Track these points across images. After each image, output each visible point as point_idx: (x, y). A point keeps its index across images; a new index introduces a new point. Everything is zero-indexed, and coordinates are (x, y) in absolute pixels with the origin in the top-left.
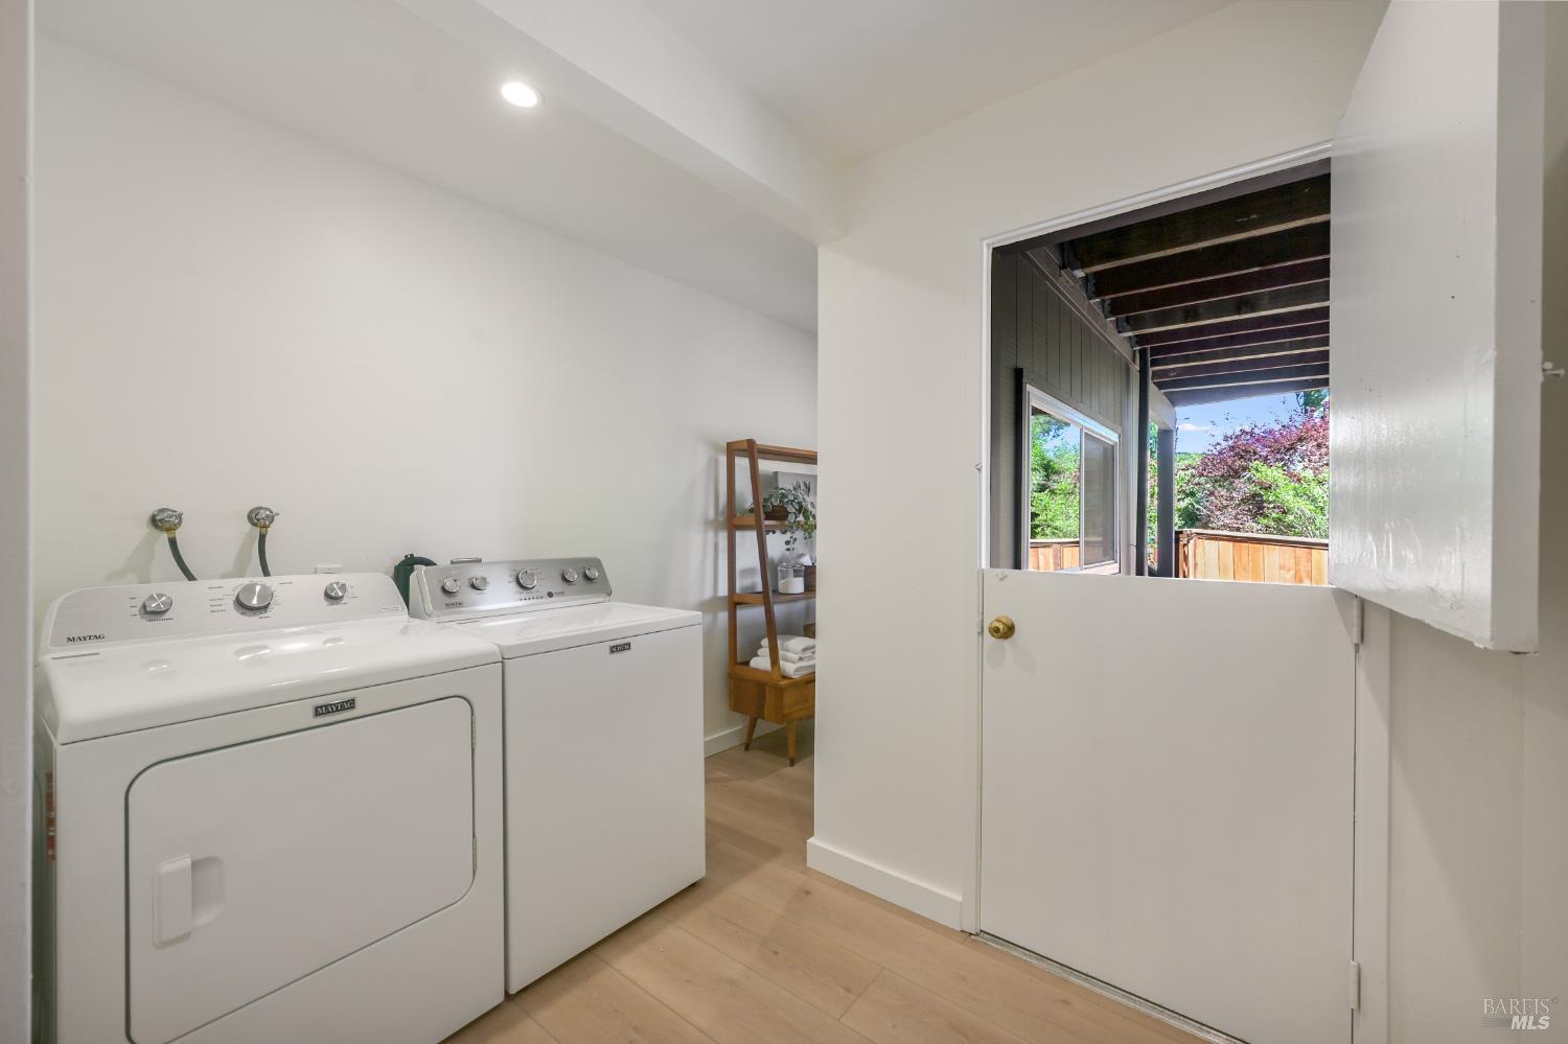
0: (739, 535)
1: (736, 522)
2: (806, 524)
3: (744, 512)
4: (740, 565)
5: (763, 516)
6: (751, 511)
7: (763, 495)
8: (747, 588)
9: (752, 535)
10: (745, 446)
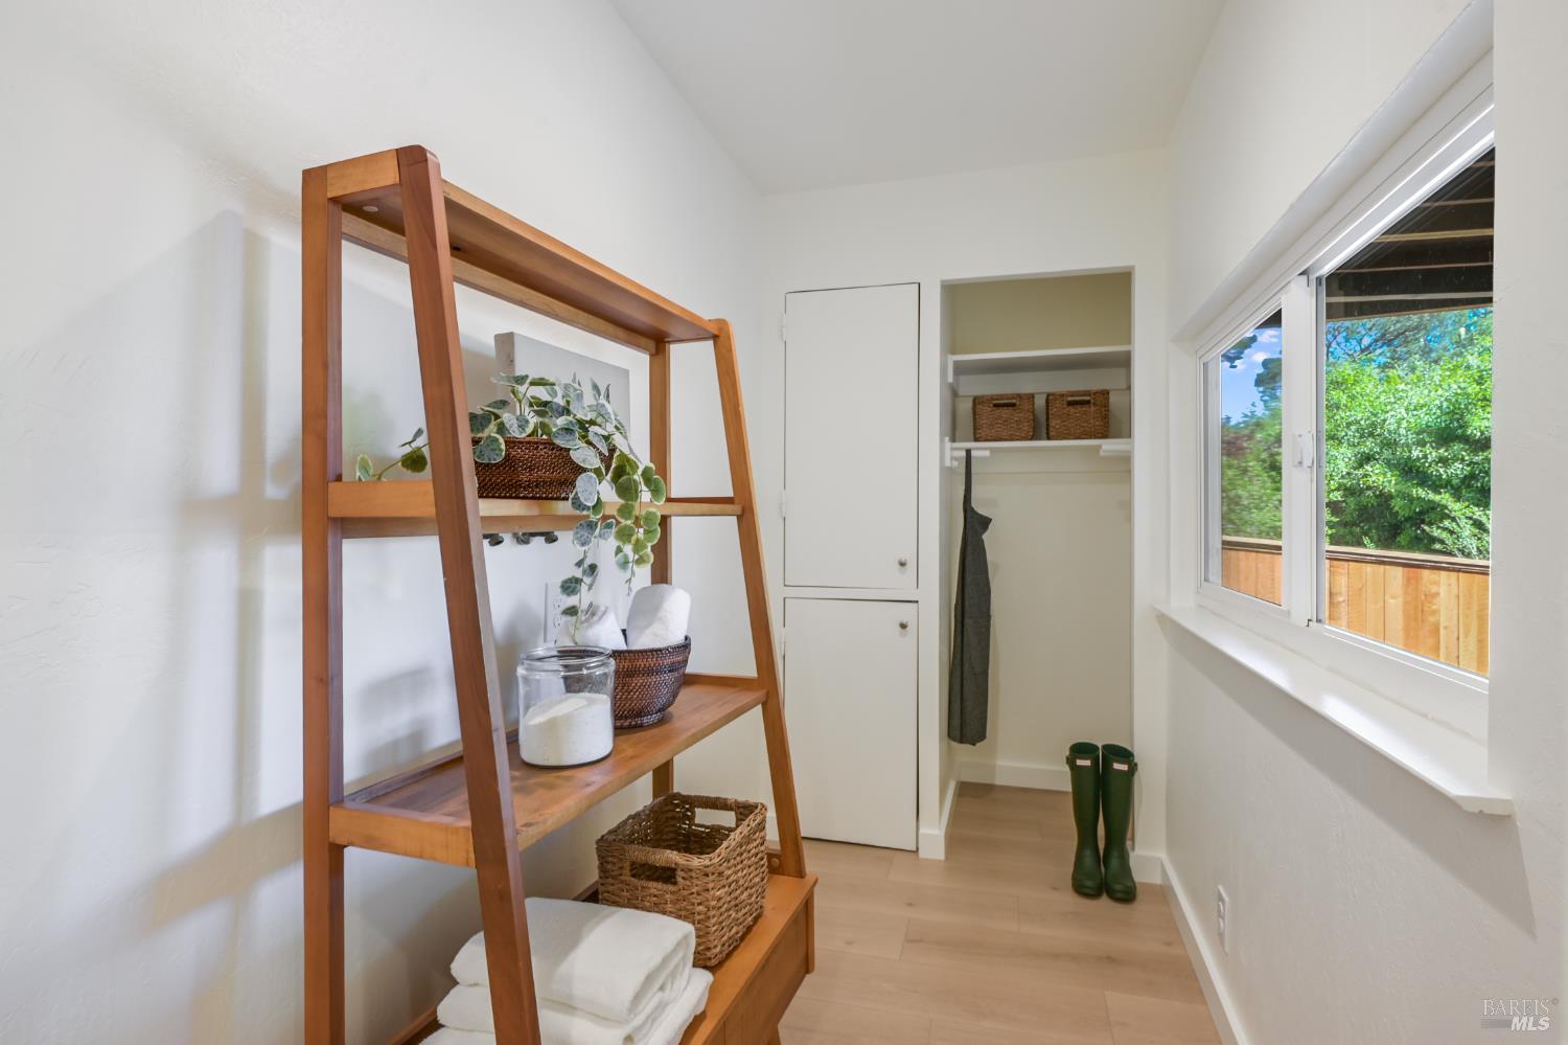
0: (356, 555)
1: (341, 502)
2: (625, 511)
3: (382, 470)
4: (358, 667)
5: (470, 484)
6: (414, 462)
7: (469, 401)
8: (394, 745)
9: (422, 555)
10: (389, 176)
